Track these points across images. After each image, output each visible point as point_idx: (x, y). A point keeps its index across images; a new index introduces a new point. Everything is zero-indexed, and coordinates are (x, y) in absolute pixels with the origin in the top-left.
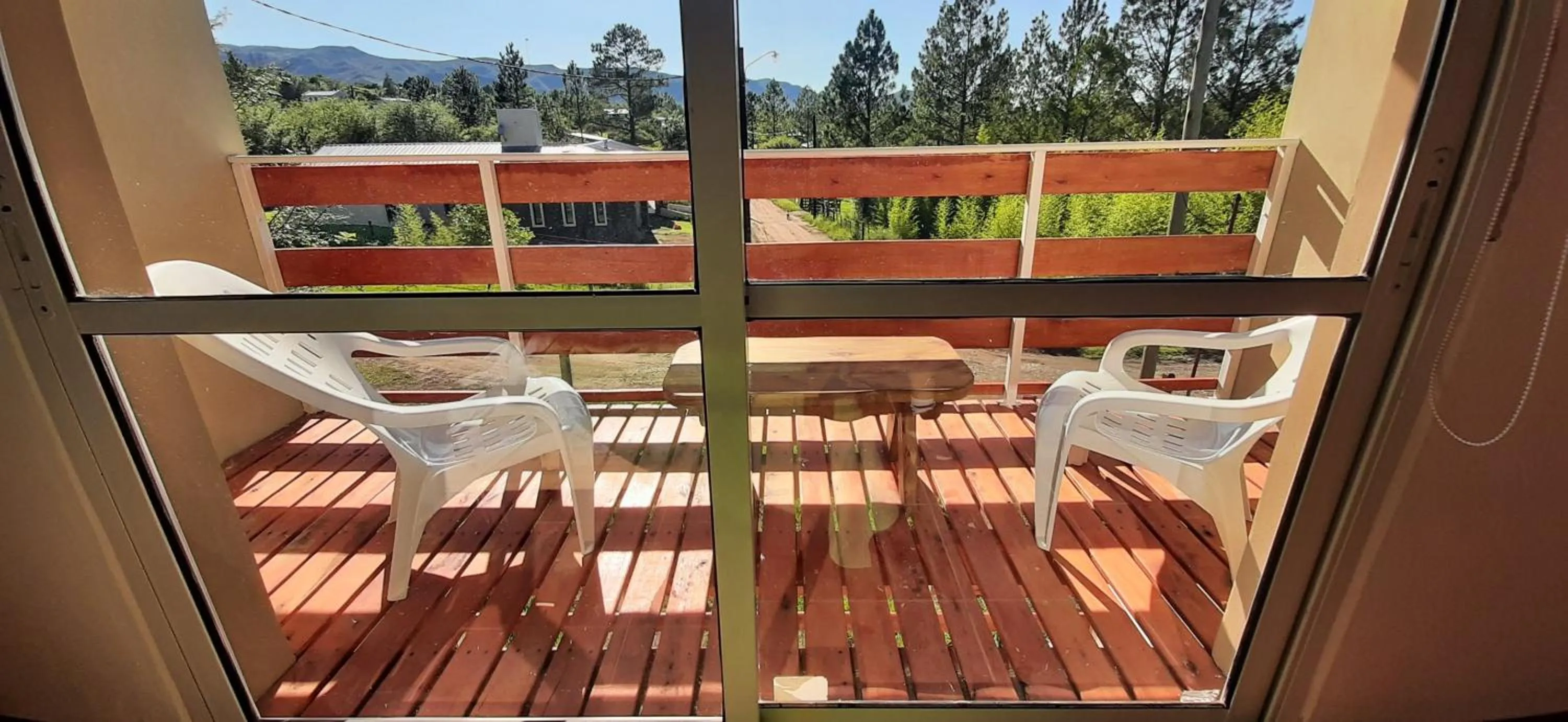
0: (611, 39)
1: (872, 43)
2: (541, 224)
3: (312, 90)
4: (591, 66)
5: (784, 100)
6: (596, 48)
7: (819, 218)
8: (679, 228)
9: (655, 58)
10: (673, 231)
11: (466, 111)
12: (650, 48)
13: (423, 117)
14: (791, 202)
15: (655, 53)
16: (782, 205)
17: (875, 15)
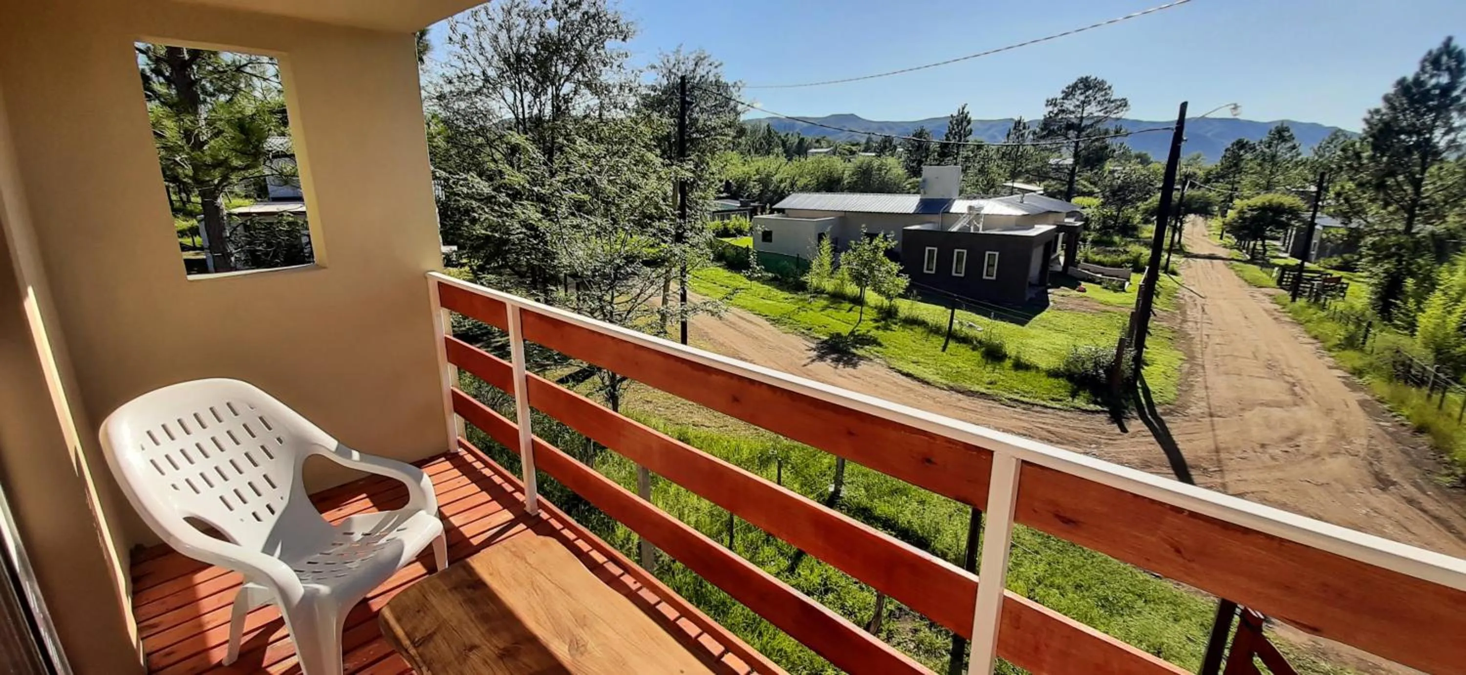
0: (1068, 94)
1: (1445, 79)
2: (932, 270)
3: (816, 148)
4: (1042, 118)
5: (1294, 147)
6: (1052, 102)
7: (1301, 302)
8: (1084, 291)
9: (1117, 108)
10: (1074, 293)
11: (915, 164)
12: (1113, 98)
13: (880, 169)
14: (1264, 275)
15: (1119, 103)
16: (1248, 278)
17: (1454, 44)
